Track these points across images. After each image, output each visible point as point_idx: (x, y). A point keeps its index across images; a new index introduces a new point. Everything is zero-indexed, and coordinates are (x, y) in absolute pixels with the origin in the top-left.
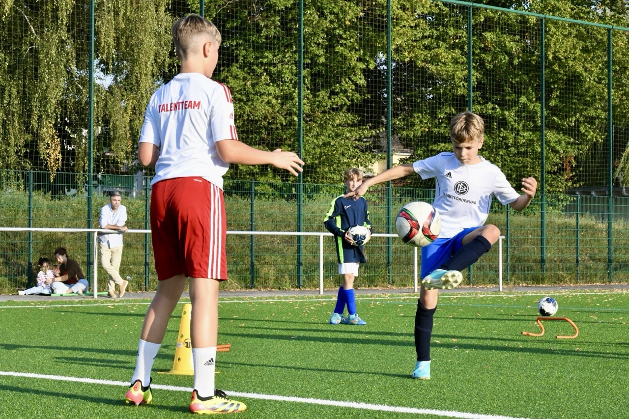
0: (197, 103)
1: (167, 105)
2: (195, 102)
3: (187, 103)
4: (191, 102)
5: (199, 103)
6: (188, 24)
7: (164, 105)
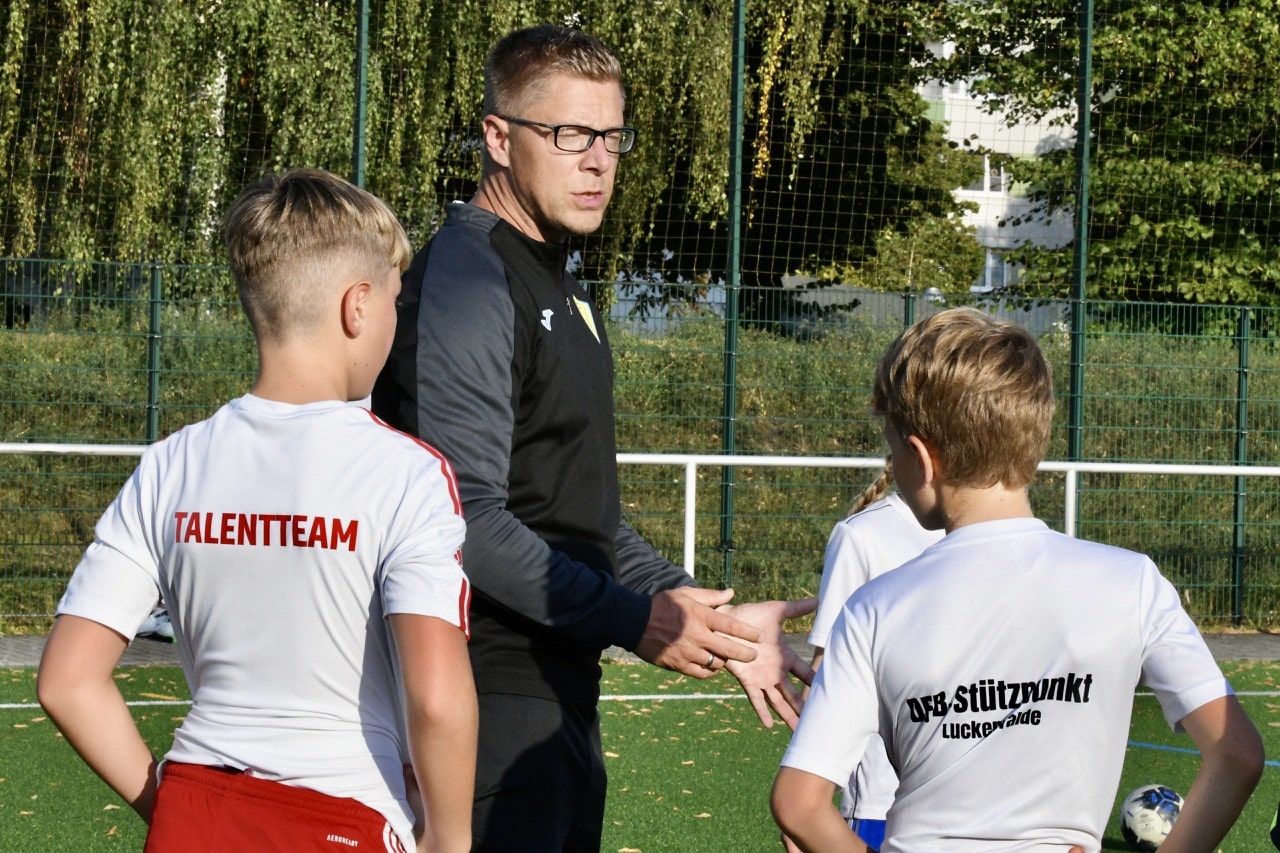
0: (345, 527)
1: (209, 516)
2: (337, 523)
3: (307, 526)
4: (319, 522)
5: (354, 525)
6: (285, 214)
7: (196, 516)
